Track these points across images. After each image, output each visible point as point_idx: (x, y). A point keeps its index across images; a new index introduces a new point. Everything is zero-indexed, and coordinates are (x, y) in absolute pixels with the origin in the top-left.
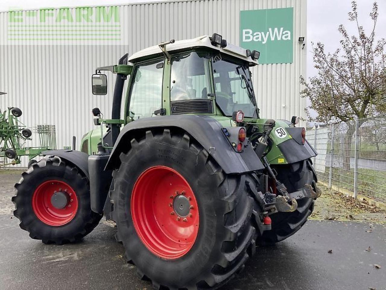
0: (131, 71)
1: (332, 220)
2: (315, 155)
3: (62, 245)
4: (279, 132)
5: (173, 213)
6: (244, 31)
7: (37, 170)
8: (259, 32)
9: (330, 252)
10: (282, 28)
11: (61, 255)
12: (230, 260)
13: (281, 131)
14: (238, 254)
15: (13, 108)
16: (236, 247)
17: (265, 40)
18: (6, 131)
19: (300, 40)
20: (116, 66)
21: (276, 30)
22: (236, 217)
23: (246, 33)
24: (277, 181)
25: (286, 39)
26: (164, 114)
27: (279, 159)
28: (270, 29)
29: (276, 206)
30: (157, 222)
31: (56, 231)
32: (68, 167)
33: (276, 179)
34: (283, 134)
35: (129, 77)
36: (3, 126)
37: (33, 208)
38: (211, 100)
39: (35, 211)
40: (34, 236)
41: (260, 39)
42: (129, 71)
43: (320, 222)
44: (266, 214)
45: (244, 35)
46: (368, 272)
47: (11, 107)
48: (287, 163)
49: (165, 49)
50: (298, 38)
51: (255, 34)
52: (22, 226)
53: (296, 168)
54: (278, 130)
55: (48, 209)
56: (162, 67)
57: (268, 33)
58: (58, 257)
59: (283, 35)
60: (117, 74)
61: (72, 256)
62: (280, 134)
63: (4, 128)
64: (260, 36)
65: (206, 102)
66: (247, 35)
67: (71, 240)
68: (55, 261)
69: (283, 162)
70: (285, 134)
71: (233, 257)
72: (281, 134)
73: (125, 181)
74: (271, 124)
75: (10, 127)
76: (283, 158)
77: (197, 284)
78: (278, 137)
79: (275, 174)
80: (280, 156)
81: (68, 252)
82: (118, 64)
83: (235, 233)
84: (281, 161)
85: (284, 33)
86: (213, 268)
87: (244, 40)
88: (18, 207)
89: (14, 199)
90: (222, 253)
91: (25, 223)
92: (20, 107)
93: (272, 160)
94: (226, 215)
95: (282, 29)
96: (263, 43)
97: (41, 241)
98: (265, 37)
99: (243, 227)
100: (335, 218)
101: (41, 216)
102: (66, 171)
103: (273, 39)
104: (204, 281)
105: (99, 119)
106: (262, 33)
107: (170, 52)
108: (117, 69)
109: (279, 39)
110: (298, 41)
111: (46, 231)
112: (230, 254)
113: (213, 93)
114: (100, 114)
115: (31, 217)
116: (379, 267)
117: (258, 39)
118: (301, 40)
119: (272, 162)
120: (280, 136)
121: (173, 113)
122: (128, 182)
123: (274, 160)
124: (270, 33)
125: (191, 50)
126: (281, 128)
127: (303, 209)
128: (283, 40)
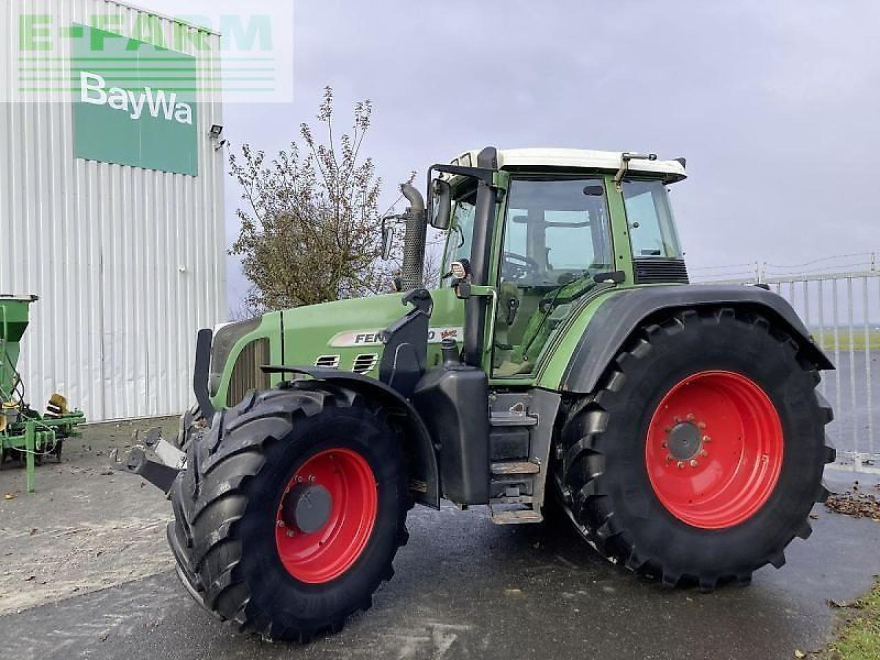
19: (214, 130)
50: (211, 126)
56: (601, 194)
110: (208, 133)
118: (216, 131)
121: (640, 279)
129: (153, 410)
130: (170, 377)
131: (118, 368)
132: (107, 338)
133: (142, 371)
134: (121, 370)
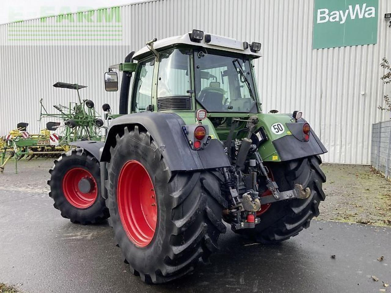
0: (135, 69)
1: (365, 223)
2: (323, 153)
3: (85, 225)
4: (276, 128)
5: (154, 204)
6: (319, 11)
7: (65, 159)
8: (337, 11)
9: (333, 257)
10: (366, 4)
11: (79, 234)
12: (176, 253)
13: (278, 127)
14: (185, 248)
15: (87, 100)
16: (184, 242)
17: (344, 19)
18: (81, 121)
19: (386, 17)
20: (121, 64)
21: (357, 7)
22: (183, 213)
23: (322, 13)
24: (268, 179)
25: (370, 16)
26: (152, 110)
27: (273, 156)
28: (350, 7)
29: (243, 205)
30: (143, 211)
31: (81, 213)
32: (88, 157)
33: (267, 177)
34: (280, 130)
35: (133, 73)
36: (79, 116)
37: (63, 191)
38: (190, 97)
39: (65, 193)
40: (64, 215)
41: (337, 19)
42: (133, 68)
43: (350, 225)
44: (234, 212)
45: (319, 16)
46: (357, 283)
47: (86, 99)
48: (280, 160)
49: (152, 47)
50: (384, 15)
51: (331, 14)
52: (55, 206)
53: (293, 166)
54: (275, 125)
55: (78, 193)
56: (153, 65)
57: (347, 11)
58: (76, 236)
59: (365, 12)
60: (123, 72)
61: (87, 235)
62: (276, 130)
63: (79, 118)
64: (338, 16)
65: (185, 99)
66: (322, 15)
67: (93, 222)
68: (71, 238)
69: (277, 159)
70: (282, 130)
71: (180, 250)
72: (278, 130)
73: (113, 172)
74: (253, 120)
75: (84, 118)
76: (277, 156)
77: (155, 273)
78: (274, 133)
79: (267, 171)
80: (274, 153)
81: (86, 232)
82: (123, 62)
83: (179, 228)
84: (275, 158)
85: (367, 9)
86: (165, 259)
87: (319, 21)
88: (52, 189)
89: (49, 183)
90: (170, 246)
91: (57, 203)
92: (92, 99)
93: (267, 157)
94: (174, 210)
95: (364, 5)
96: (341, 23)
97: (69, 220)
98: (344, 16)
99: (189, 223)
100: (369, 222)
101: (71, 200)
102: (87, 160)
103: (353, 17)
104: (160, 270)
105: (109, 114)
106: (340, 11)
107: (158, 50)
108: (122, 67)
109: (361, 16)
110: (384, 18)
111: (73, 212)
112: (178, 247)
113: (193, 89)
114: (110, 110)
115: (61, 199)
116: (377, 279)
117: (335, 19)
118: (388, 17)
119: (267, 159)
120: (276, 132)
121: (158, 109)
122: (114, 174)
123: (269, 157)
124: (350, 11)
125: (173, 47)
126: (279, 123)
127: (300, 209)
128: (366, 18)
129: (343, 160)
130: (353, 146)
131: (327, 140)
132: (323, 127)
133: (338, 142)
134: (328, 141)
